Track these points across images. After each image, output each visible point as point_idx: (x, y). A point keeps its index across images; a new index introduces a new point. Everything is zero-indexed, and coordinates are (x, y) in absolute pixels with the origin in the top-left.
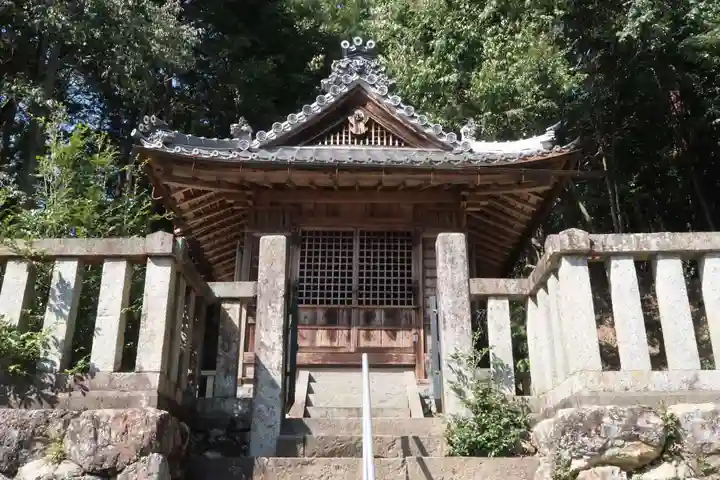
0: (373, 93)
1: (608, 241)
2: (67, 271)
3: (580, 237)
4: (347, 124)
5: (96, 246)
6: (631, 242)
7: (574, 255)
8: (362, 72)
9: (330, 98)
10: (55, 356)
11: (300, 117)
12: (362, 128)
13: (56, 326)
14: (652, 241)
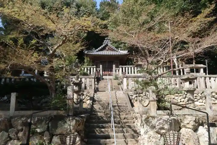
0: (109, 45)
1: (123, 66)
2: (89, 68)
3: (121, 66)
4: (106, 49)
5: (90, 67)
6: (124, 66)
7: (121, 67)
8: (108, 42)
9: (104, 45)
10: (89, 74)
11: (100, 48)
12: (108, 49)
13: (89, 72)
14: (126, 66)
